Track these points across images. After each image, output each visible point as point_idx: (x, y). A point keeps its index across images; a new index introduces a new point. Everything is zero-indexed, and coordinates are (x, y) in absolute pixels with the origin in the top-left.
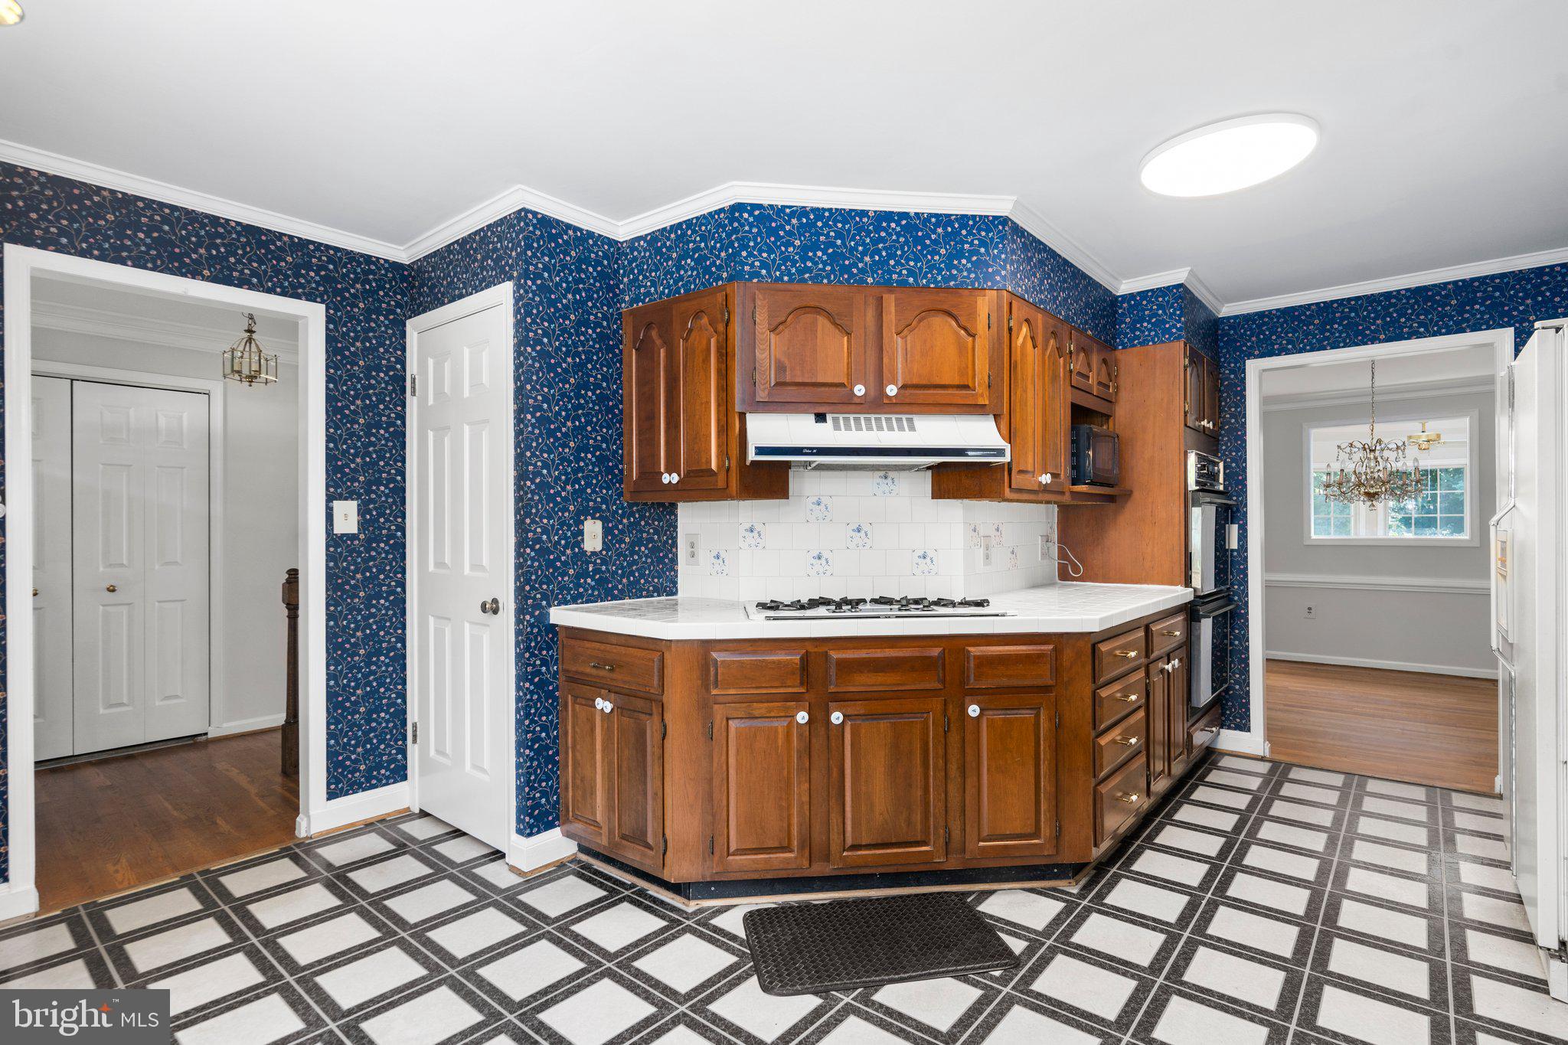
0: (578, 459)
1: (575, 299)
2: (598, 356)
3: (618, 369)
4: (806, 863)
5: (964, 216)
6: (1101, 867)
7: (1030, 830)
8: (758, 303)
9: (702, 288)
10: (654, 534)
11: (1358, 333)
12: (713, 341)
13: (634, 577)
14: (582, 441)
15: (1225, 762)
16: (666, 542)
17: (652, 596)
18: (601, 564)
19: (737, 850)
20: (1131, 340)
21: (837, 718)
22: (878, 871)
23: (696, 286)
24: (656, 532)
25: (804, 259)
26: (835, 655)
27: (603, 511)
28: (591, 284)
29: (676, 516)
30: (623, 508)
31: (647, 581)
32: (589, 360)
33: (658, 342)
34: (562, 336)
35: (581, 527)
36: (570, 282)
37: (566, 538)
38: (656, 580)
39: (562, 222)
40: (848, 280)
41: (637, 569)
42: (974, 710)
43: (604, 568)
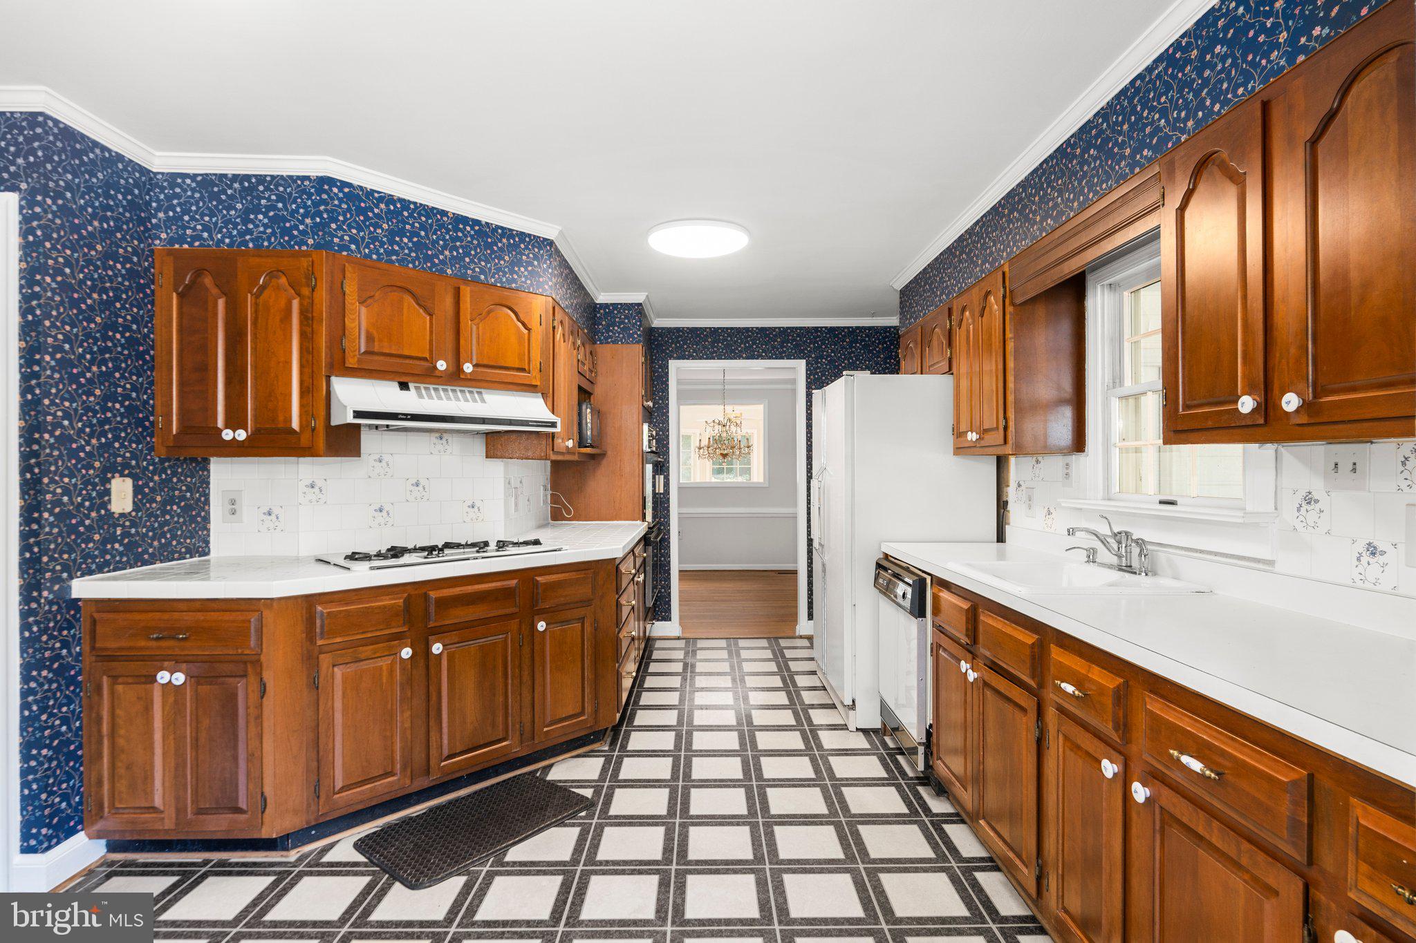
0: (105, 409)
1: (102, 227)
2: (127, 295)
3: (149, 311)
4: (408, 782)
5: (522, 233)
6: (616, 729)
7: (578, 710)
8: (348, 275)
9: (279, 248)
10: (186, 491)
11: (733, 351)
12: (296, 304)
13: (166, 538)
14: (109, 389)
15: (658, 644)
16: (199, 500)
17: (185, 558)
18: (131, 527)
19: (343, 787)
20: (606, 338)
21: (437, 648)
22: (464, 773)
23: (270, 243)
24: (189, 489)
25: (392, 242)
26: (433, 595)
27: (133, 468)
28: (120, 213)
29: (209, 471)
30: (154, 464)
31: (179, 543)
32: (118, 298)
33: (215, 291)
34: (87, 267)
35: (108, 486)
36: (97, 208)
37: (90, 499)
38: (188, 541)
39: (88, 138)
40: (430, 268)
41: (169, 531)
42: (541, 626)
43: (133, 531)
